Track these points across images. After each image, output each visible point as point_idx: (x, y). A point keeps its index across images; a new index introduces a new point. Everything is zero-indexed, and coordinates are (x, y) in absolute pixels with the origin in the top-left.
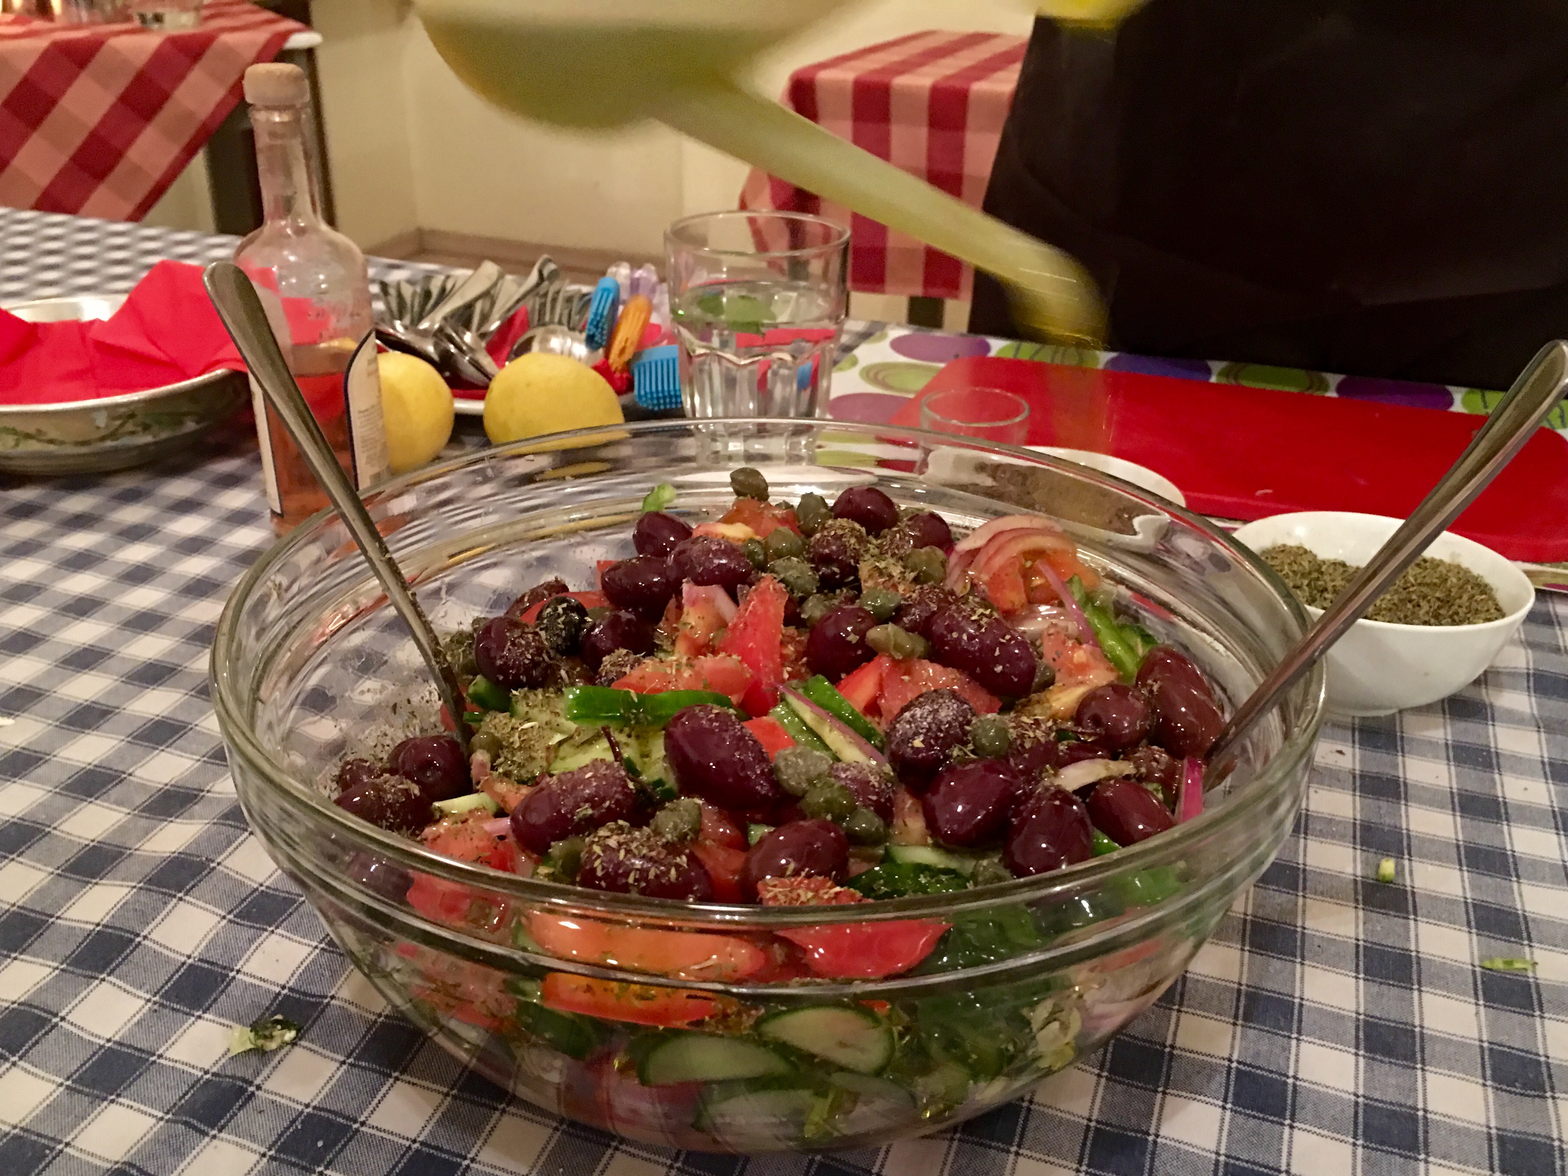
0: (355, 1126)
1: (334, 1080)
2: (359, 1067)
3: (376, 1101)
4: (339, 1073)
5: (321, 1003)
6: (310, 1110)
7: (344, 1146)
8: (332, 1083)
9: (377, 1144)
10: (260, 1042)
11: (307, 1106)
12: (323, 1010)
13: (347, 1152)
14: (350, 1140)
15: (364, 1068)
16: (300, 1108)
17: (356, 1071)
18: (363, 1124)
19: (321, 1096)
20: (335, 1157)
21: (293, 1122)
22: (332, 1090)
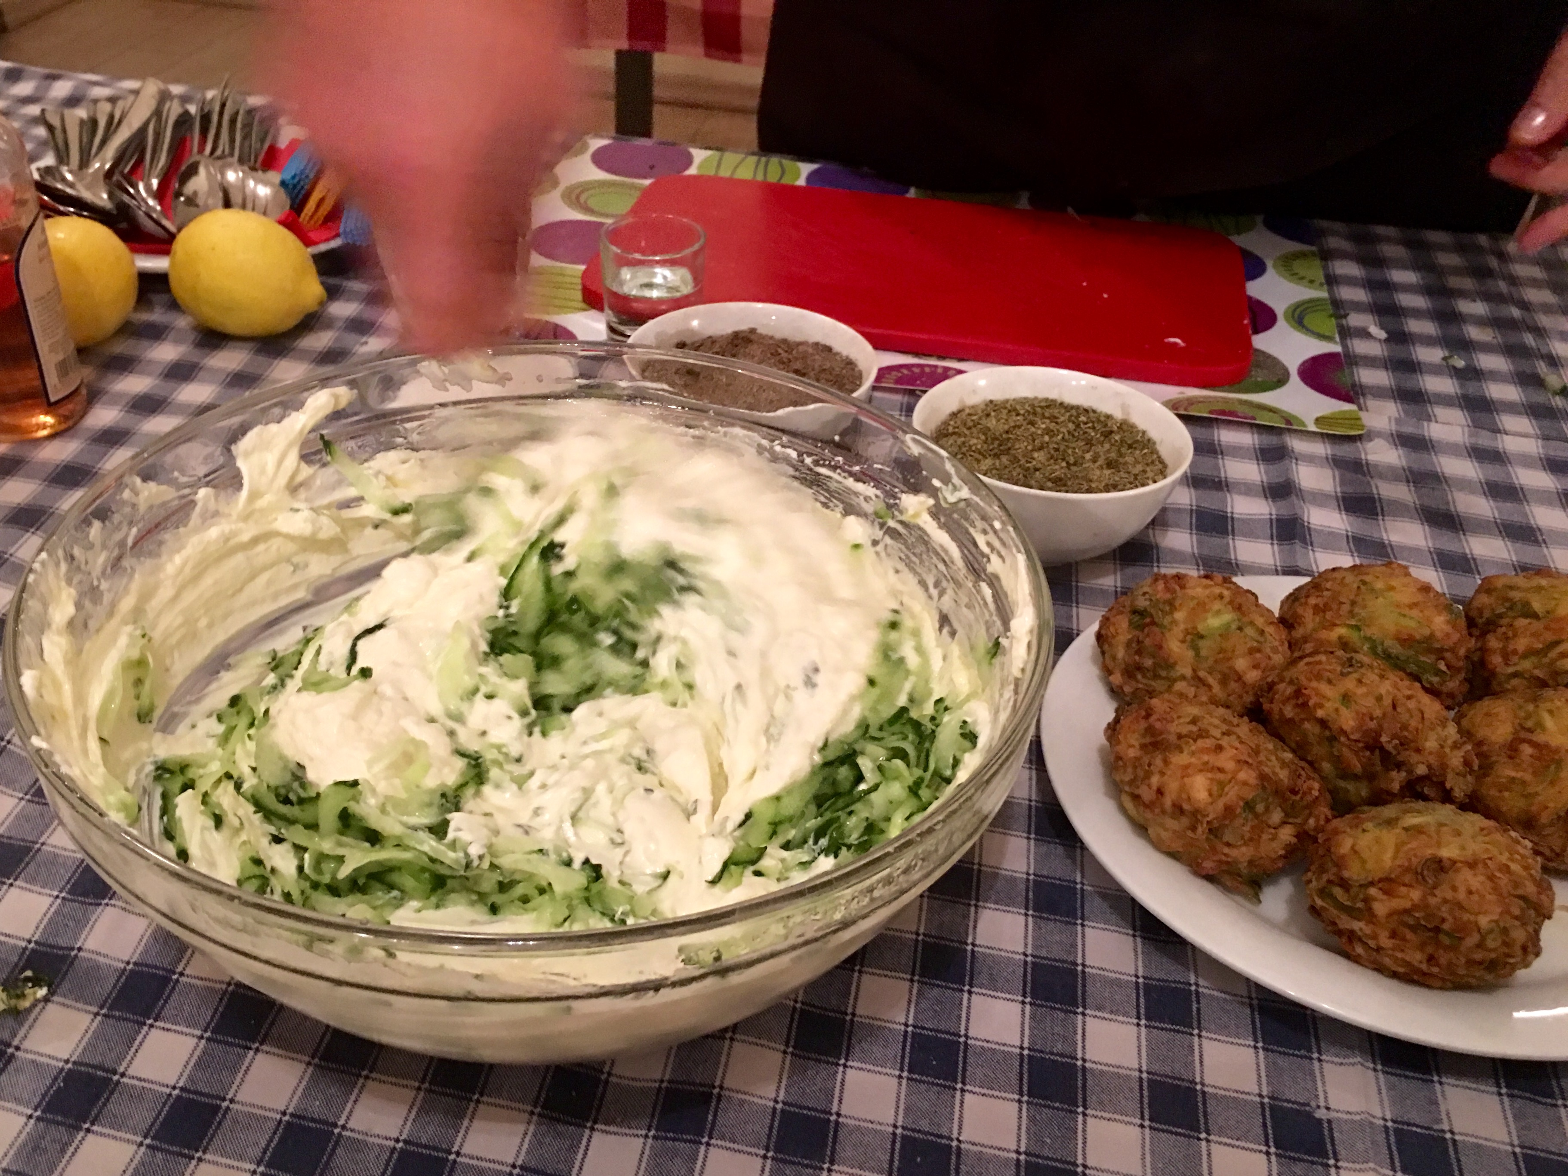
0: (116, 1078)
1: (90, 1032)
2: (113, 1017)
3: (133, 1050)
4: (95, 1025)
5: (69, 955)
6: (70, 1066)
7: (108, 1099)
8: (89, 1035)
9: (138, 1095)
10: (13, 1002)
11: (67, 1061)
12: (72, 963)
13: (110, 1106)
14: (112, 1093)
15: (119, 1019)
16: (61, 1064)
17: (111, 1021)
18: (123, 1075)
19: (80, 1050)
20: (100, 1112)
21: (55, 1079)
22: (89, 1044)
